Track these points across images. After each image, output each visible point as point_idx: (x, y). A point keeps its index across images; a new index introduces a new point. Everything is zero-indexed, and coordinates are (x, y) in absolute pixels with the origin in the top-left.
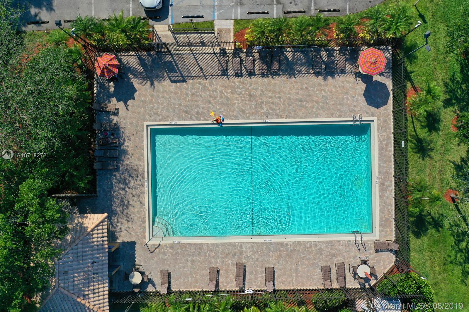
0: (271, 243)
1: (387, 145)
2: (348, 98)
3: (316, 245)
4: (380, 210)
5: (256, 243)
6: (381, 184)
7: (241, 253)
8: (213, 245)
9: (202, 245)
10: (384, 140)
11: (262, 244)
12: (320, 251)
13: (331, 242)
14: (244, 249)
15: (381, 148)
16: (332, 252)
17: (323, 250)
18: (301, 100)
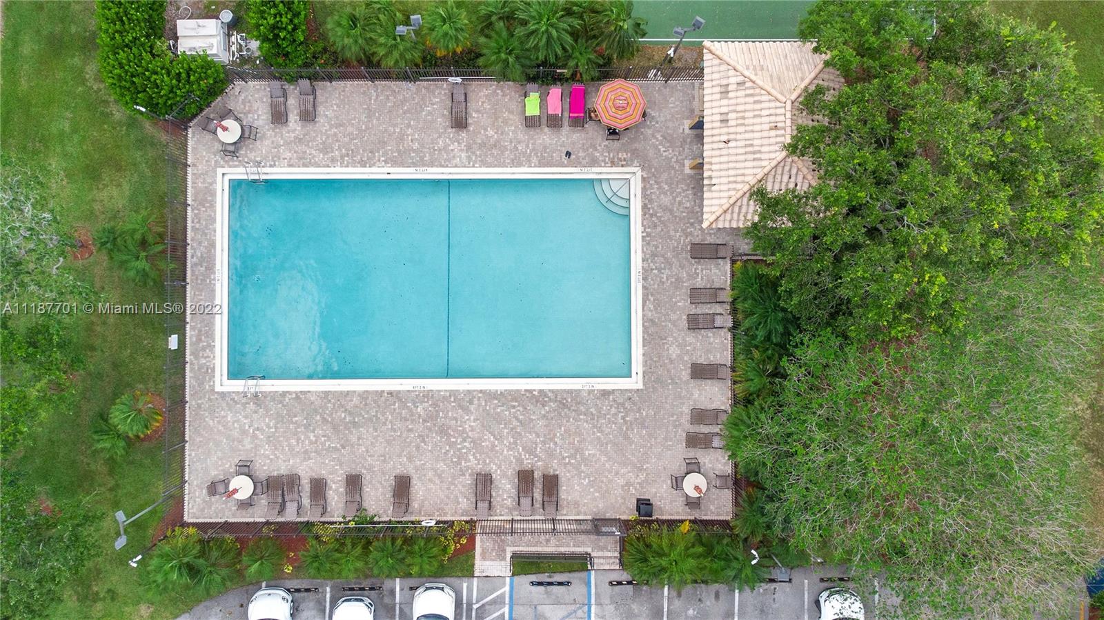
0: (414, 165)
1: (199, 340)
2: (268, 426)
3: (333, 160)
4: (214, 220)
5: (442, 166)
6: (210, 268)
7: (469, 147)
8: (520, 165)
9: (541, 165)
10: (204, 349)
11: (432, 164)
12: (325, 149)
13: (305, 165)
14: (464, 155)
15: (210, 335)
16: (304, 148)
17: (321, 151)
18: (355, 424)
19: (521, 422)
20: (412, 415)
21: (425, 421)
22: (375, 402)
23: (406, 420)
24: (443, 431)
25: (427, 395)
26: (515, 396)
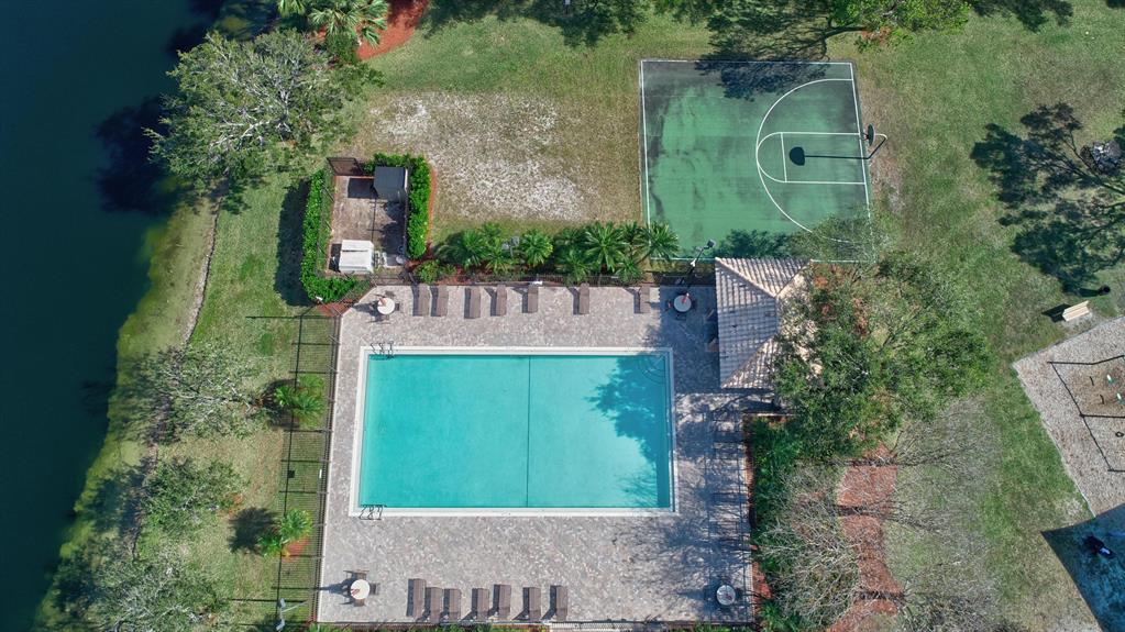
0: (506, 345)
1: (338, 475)
2: (388, 544)
3: (446, 341)
4: (356, 385)
5: (525, 345)
6: (351, 421)
7: (546, 332)
8: (583, 345)
9: (598, 345)
10: (342, 482)
11: (518, 344)
12: (441, 333)
13: (426, 345)
14: (542, 338)
15: (347, 472)
16: (425, 332)
17: (437, 334)
18: (457, 544)
19: (585, 542)
20: (500, 536)
21: (510, 542)
22: (472, 525)
23: (496, 540)
24: (525, 550)
25: (512, 520)
26: (580, 521)
